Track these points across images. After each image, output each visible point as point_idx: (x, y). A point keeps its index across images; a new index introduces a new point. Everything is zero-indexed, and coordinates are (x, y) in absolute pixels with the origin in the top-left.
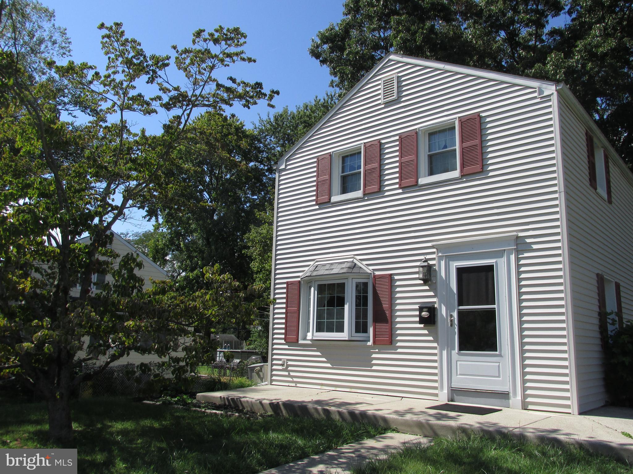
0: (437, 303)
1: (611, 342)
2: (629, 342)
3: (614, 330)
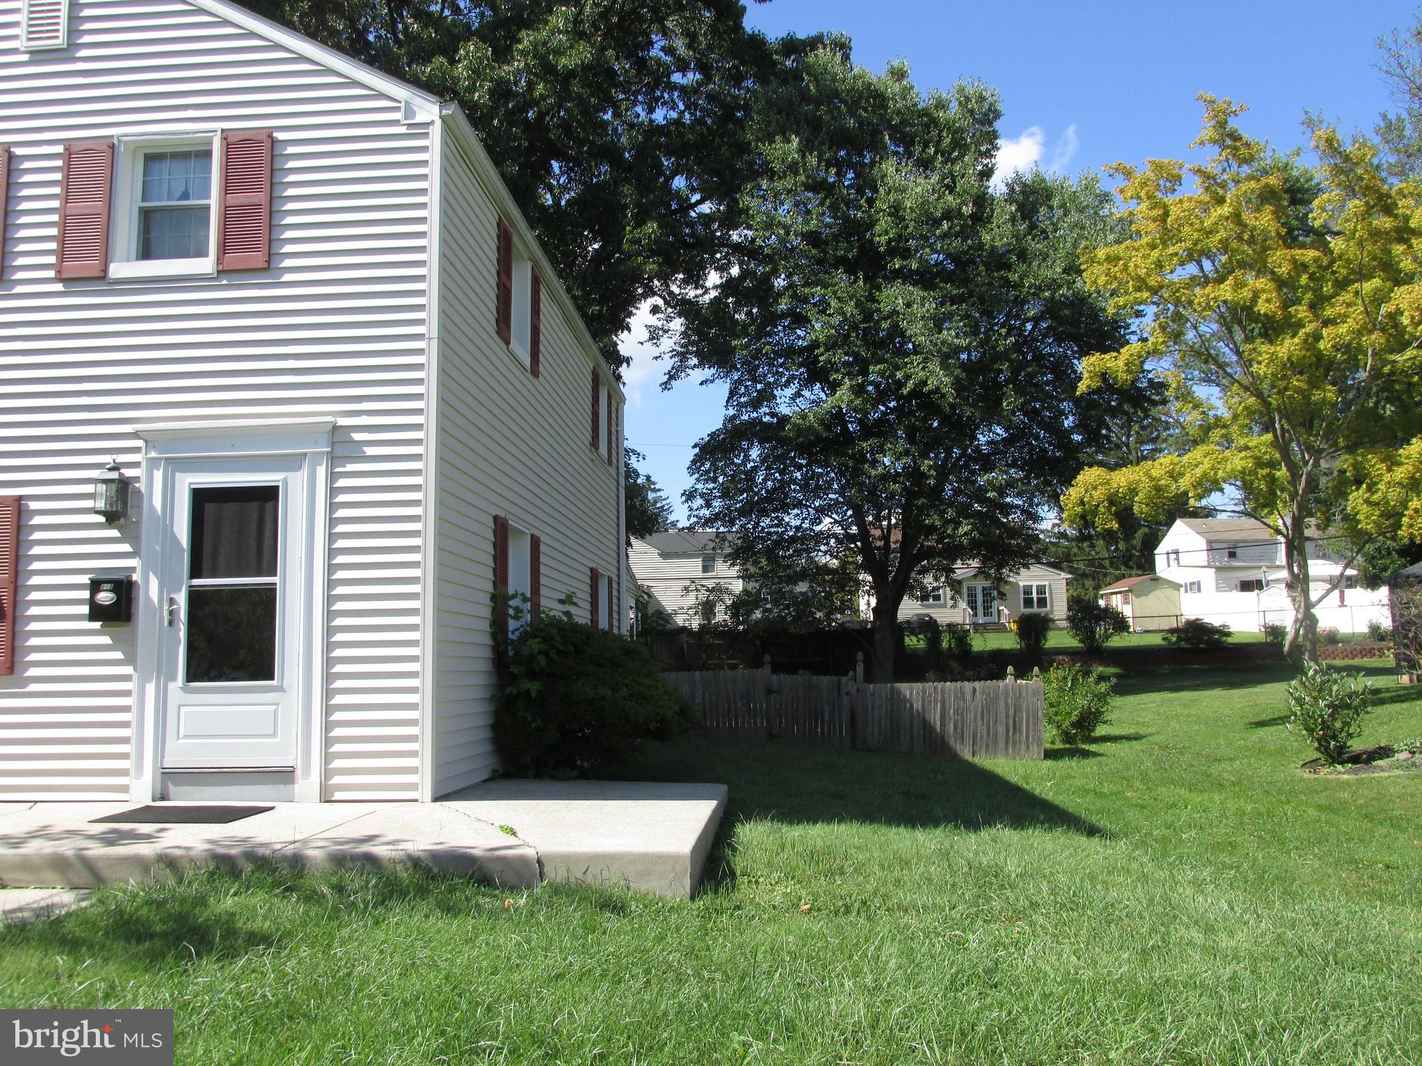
0: (139, 570)
1: (511, 653)
2: (540, 652)
3: (517, 629)
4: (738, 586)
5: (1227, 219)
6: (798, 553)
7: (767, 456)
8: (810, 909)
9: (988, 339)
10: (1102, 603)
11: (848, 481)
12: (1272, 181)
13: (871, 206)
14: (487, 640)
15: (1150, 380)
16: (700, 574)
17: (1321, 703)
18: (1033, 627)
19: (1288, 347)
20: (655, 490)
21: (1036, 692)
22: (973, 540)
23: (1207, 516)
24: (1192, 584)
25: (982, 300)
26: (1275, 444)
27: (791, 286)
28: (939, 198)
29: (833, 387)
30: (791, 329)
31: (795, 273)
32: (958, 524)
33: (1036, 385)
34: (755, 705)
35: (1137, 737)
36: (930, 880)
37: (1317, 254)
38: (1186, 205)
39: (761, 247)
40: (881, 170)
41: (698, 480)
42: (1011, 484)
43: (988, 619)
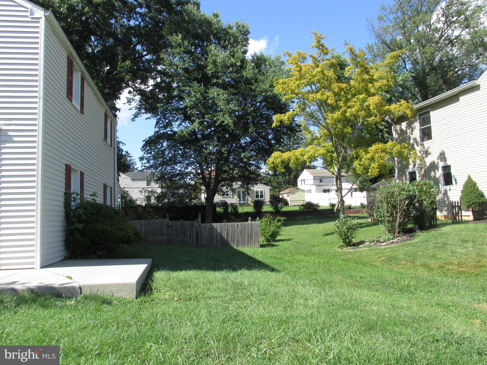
1: (72, 214)
2: (83, 214)
3: (74, 205)
4: (159, 191)
5: (319, 72)
6: (180, 179)
7: (169, 145)
8: (178, 300)
9: (244, 108)
10: (281, 196)
11: (197, 155)
12: (334, 61)
13: (206, 60)
14: (63, 209)
15: (296, 124)
16: (146, 186)
17: (344, 228)
18: (258, 204)
19: (337, 114)
20: (130, 157)
21: (258, 225)
22: (239, 175)
23: (314, 169)
24: (309, 190)
25: (243, 95)
26: (333, 145)
27: (178, 86)
28: (229, 59)
29: (193, 122)
30: (178, 101)
31: (179, 82)
32: (234, 170)
33: (260, 124)
34: (163, 232)
35: (290, 240)
36: (219, 288)
37: (346, 85)
38: (307, 67)
39: (168, 72)
40: (210, 48)
41: (145, 153)
42: (251, 157)
43: (244, 202)
